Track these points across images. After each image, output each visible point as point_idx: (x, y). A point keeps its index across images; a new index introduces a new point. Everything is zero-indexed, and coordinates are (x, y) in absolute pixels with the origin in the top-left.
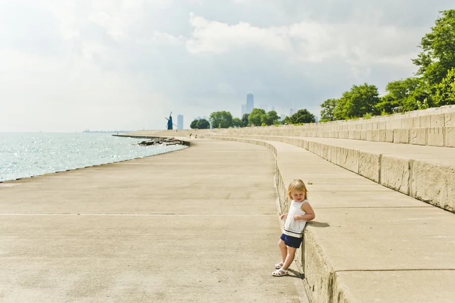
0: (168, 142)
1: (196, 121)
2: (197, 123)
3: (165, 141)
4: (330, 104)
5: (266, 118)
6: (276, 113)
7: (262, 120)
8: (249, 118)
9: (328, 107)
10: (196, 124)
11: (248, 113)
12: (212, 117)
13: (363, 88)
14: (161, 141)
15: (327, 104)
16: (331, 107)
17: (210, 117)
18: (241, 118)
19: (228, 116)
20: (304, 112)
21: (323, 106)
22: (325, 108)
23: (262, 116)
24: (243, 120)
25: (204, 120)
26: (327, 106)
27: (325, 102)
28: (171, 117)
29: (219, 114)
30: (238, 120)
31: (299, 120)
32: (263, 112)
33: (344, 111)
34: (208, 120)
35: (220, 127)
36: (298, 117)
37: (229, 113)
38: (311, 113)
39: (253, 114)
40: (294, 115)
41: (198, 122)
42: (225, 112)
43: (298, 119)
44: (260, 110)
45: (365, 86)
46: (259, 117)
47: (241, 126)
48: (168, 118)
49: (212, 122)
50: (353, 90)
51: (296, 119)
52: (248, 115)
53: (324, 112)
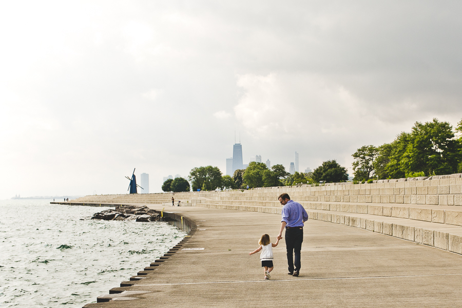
0: (138, 214)
1: (170, 181)
2: (172, 184)
3: (133, 213)
4: (366, 152)
5: (269, 175)
6: (283, 168)
7: (264, 178)
8: (243, 176)
9: (364, 158)
10: (170, 185)
11: (241, 169)
12: (193, 174)
13: (431, 126)
14: (127, 212)
15: (361, 153)
16: (367, 158)
17: (190, 175)
18: (232, 175)
19: (215, 172)
20: (333, 165)
21: (356, 156)
22: (358, 159)
23: (263, 173)
24: (235, 179)
25: (182, 179)
26: (362, 156)
27: (359, 150)
28: (134, 176)
29: (203, 171)
30: (229, 178)
31: (325, 176)
32: (264, 167)
33: (404, 161)
34: (187, 179)
35: (203, 188)
36: (324, 171)
37: (216, 168)
38: (342, 166)
39: (250, 169)
40: (317, 170)
41: (172, 182)
42: (211, 167)
43: (324, 174)
44: (259, 164)
45: (433, 123)
46: (257, 173)
47: (234, 188)
48: (131, 177)
49: (194, 182)
50: (416, 130)
51: (322, 174)
52: (242, 171)
53: (357, 164)
